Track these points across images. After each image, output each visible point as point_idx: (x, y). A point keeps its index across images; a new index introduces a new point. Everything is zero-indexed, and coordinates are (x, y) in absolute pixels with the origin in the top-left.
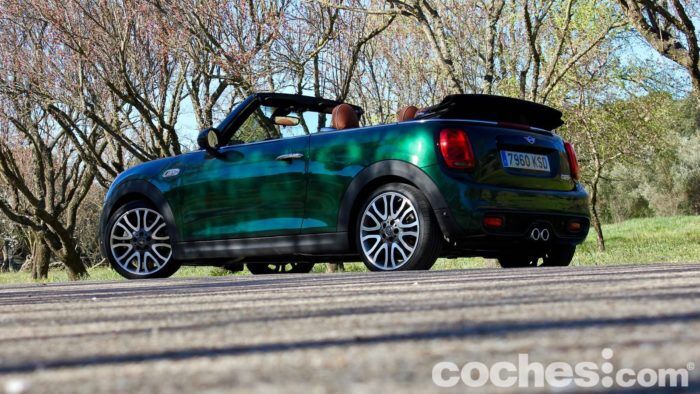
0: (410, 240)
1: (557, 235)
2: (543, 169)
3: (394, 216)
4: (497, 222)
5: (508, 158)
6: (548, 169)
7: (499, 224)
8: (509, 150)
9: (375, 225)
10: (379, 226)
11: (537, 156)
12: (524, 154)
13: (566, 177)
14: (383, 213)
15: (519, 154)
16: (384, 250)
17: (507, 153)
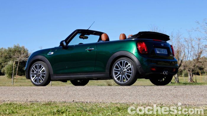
0: (129, 76)
1: (170, 73)
2: (166, 53)
3: (124, 68)
4: (154, 69)
5: (157, 50)
6: (167, 53)
7: (155, 70)
8: (156, 48)
9: (118, 69)
10: (119, 69)
11: (164, 49)
12: (160, 49)
13: (171, 55)
14: (122, 66)
15: (159, 49)
16: (120, 77)
17: (156, 49)
